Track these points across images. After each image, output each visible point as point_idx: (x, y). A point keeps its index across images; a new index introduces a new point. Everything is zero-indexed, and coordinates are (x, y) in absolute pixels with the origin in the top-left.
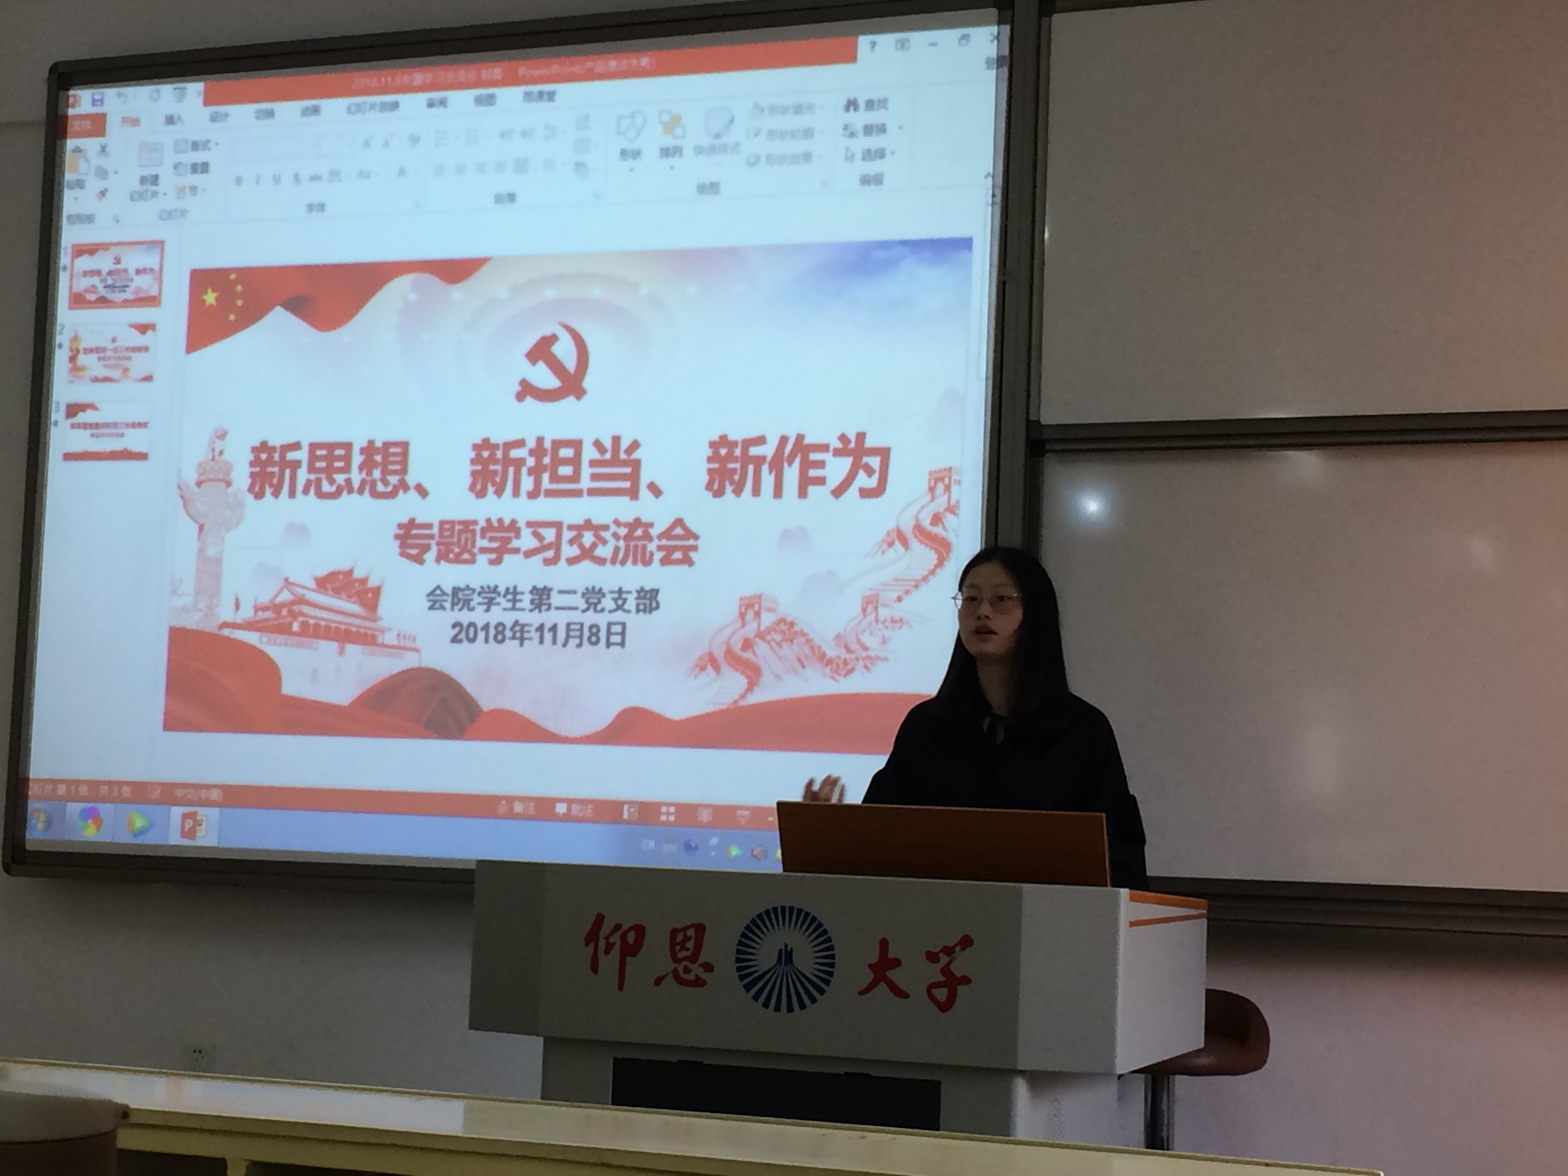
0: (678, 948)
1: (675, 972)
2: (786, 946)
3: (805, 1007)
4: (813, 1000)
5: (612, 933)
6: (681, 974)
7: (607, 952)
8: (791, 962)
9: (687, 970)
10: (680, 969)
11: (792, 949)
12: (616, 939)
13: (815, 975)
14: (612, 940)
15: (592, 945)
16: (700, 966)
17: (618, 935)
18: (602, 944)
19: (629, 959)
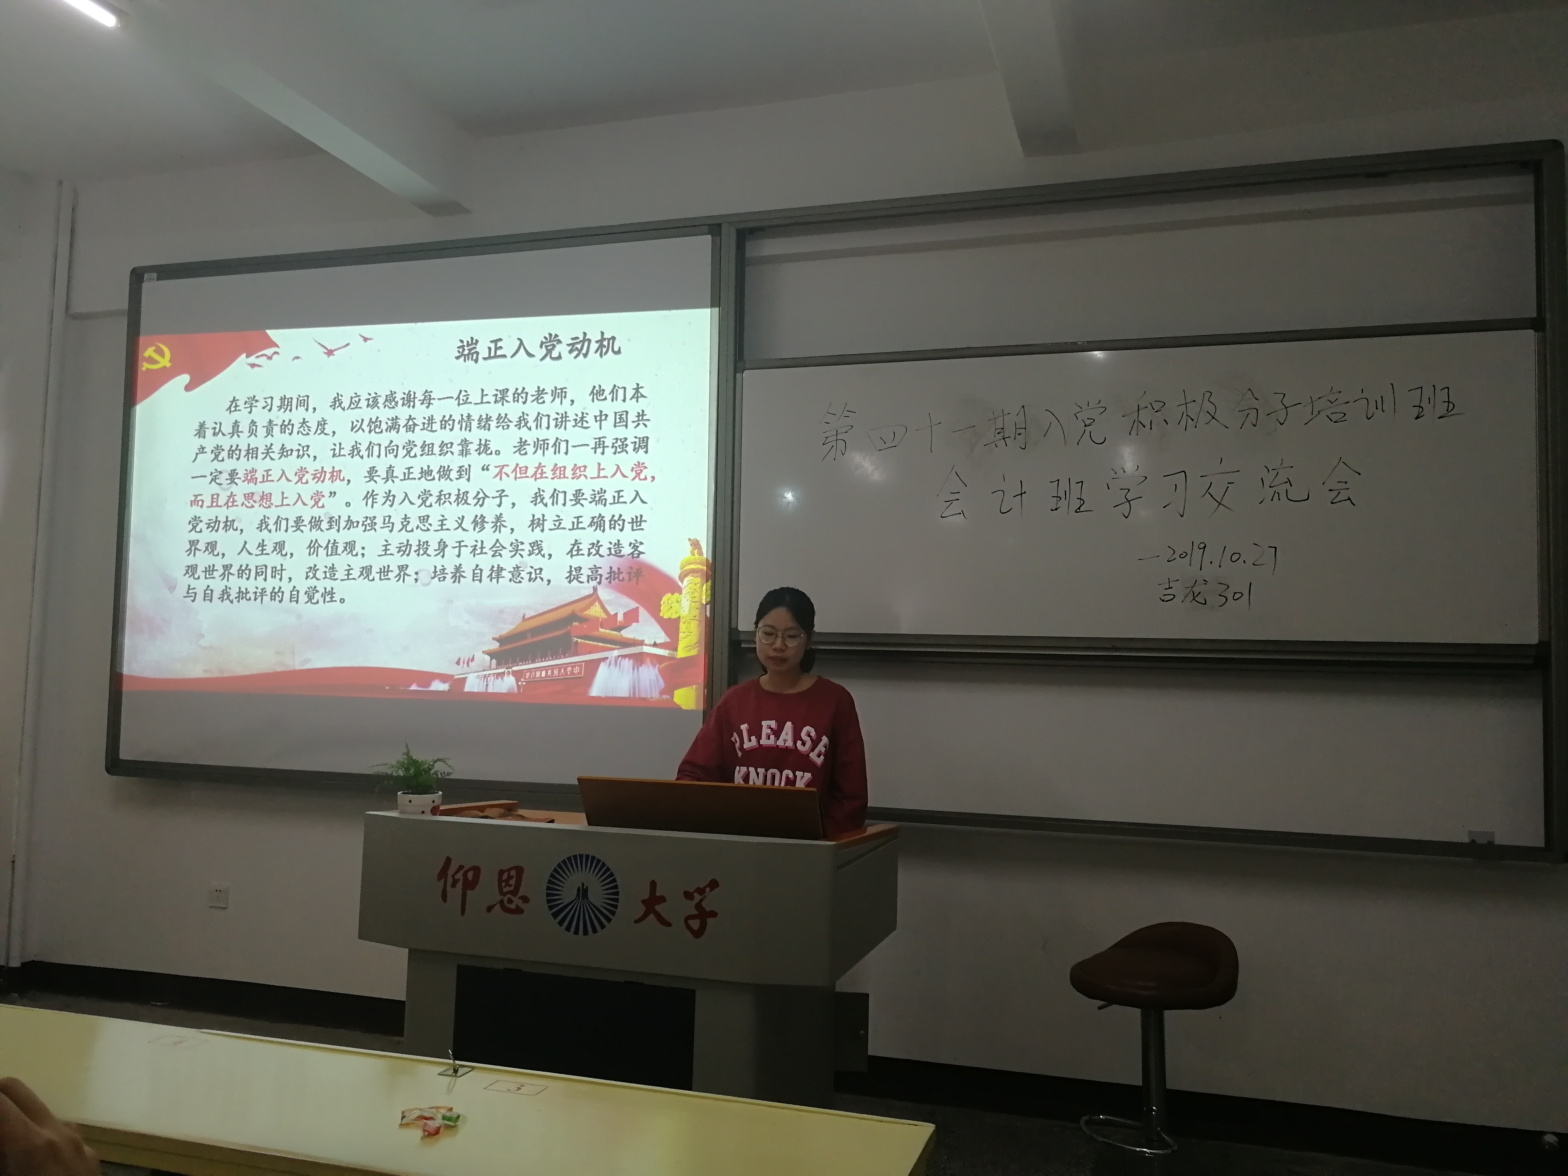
0: (504, 884)
1: (501, 902)
2: (583, 884)
3: (597, 932)
4: (603, 926)
5: (457, 872)
6: (506, 902)
7: (454, 885)
8: (587, 898)
9: (510, 901)
10: (505, 899)
11: (587, 887)
12: (459, 876)
13: (604, 908)
14: (457, 877)
15: (443, 881)
16: (519, 898)
17: (461, 872)
18: (450, 880)
19: (469, 892)
